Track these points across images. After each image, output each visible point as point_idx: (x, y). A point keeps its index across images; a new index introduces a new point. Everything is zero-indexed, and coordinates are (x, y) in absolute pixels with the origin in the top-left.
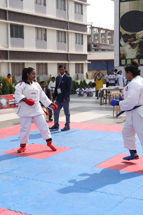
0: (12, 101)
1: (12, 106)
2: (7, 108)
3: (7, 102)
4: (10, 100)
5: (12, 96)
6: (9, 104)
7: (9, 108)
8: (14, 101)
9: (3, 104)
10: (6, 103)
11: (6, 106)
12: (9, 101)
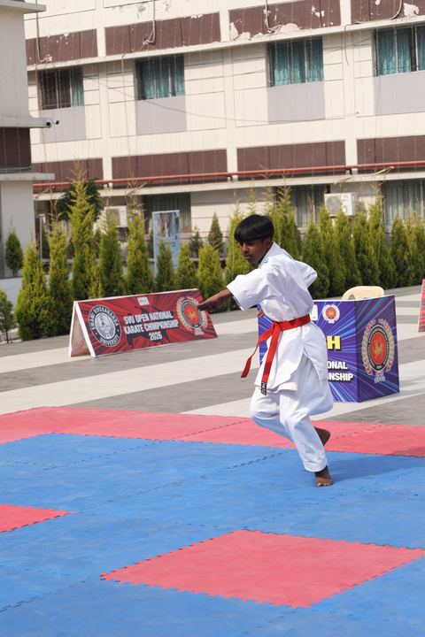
0: (136, 323)
1: (134, 340)
2: (117, 349)
3: (117, 327)
4: (128, 319)
5: (135, 301)
6: (124, 332)
7: (124, 350)
8: (142, 323)
9: (104, 333)
10: (112, 329)
11: (114, 343)
12: (123, 323)
